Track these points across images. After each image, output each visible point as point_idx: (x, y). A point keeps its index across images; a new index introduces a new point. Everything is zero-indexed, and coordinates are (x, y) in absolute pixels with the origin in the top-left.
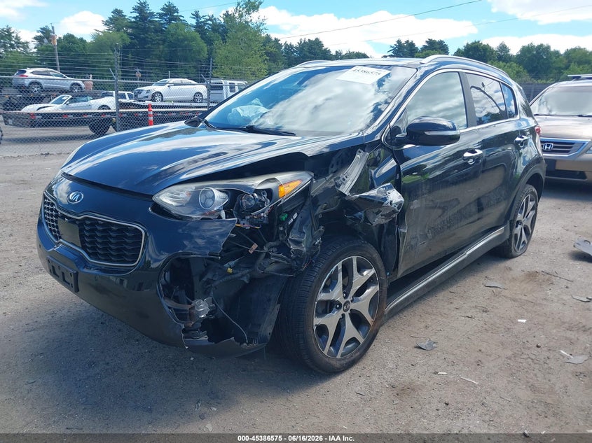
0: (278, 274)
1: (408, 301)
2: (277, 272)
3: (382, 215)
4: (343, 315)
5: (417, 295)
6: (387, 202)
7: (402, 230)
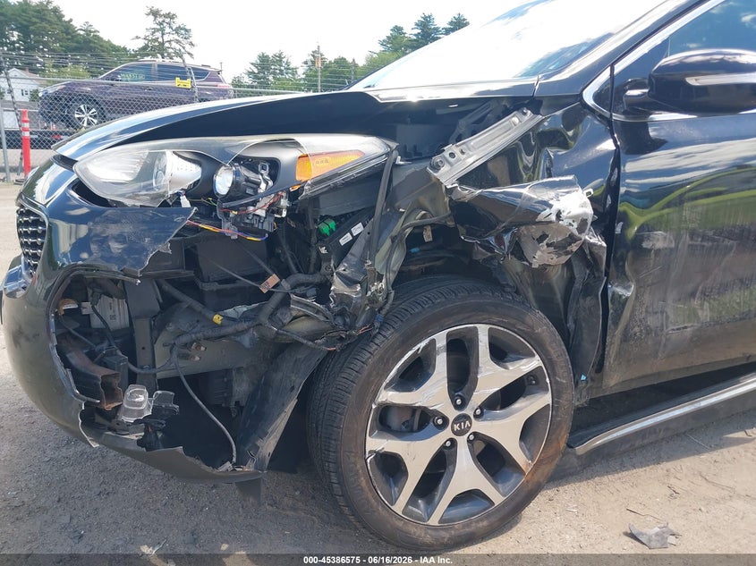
0: (305, 342)
1: (643, 437)
2: (304, 337)
3: (548, 245)
4: (453, 442)
5: (667, 429)
6: (548, 211)
7: (620, 290)
